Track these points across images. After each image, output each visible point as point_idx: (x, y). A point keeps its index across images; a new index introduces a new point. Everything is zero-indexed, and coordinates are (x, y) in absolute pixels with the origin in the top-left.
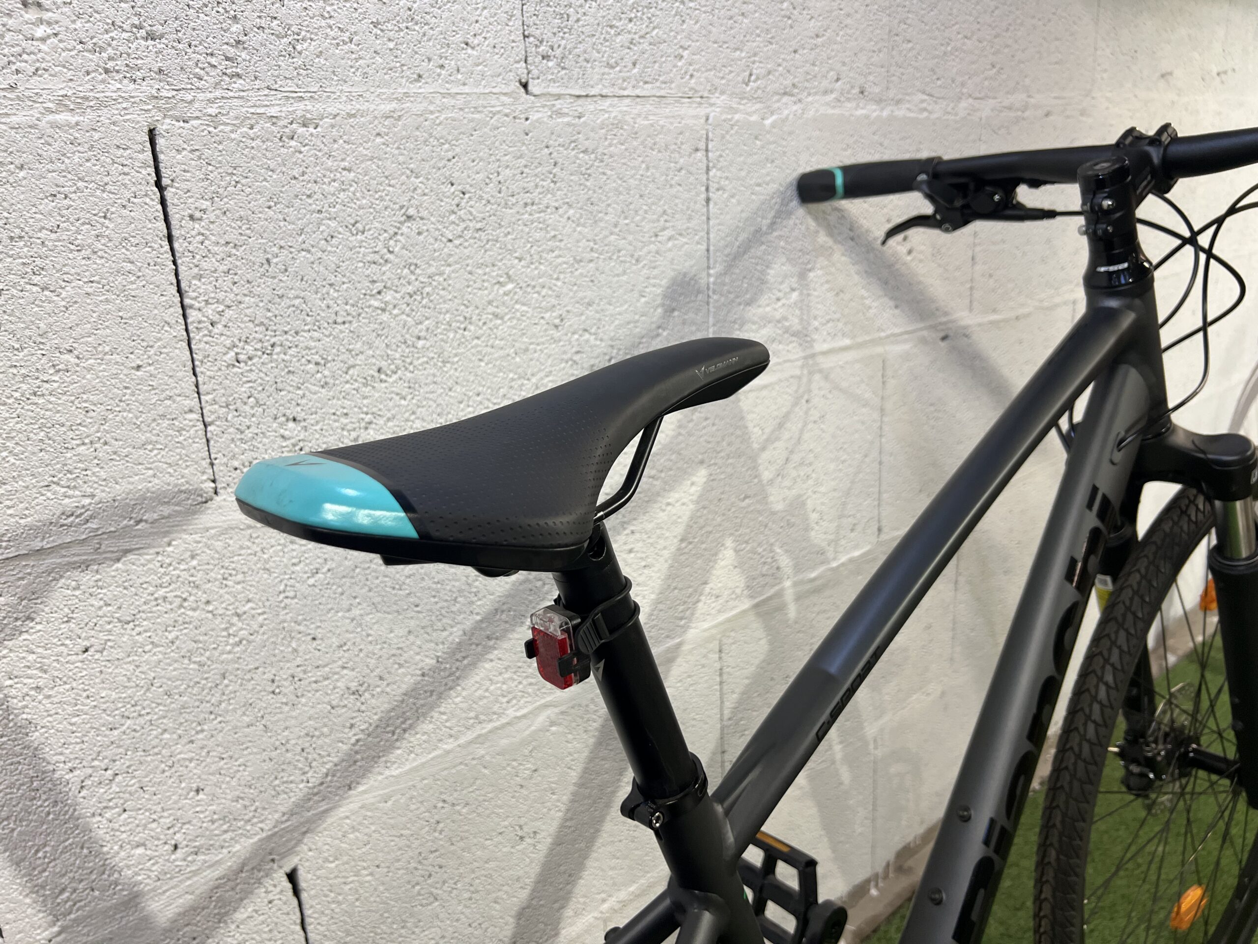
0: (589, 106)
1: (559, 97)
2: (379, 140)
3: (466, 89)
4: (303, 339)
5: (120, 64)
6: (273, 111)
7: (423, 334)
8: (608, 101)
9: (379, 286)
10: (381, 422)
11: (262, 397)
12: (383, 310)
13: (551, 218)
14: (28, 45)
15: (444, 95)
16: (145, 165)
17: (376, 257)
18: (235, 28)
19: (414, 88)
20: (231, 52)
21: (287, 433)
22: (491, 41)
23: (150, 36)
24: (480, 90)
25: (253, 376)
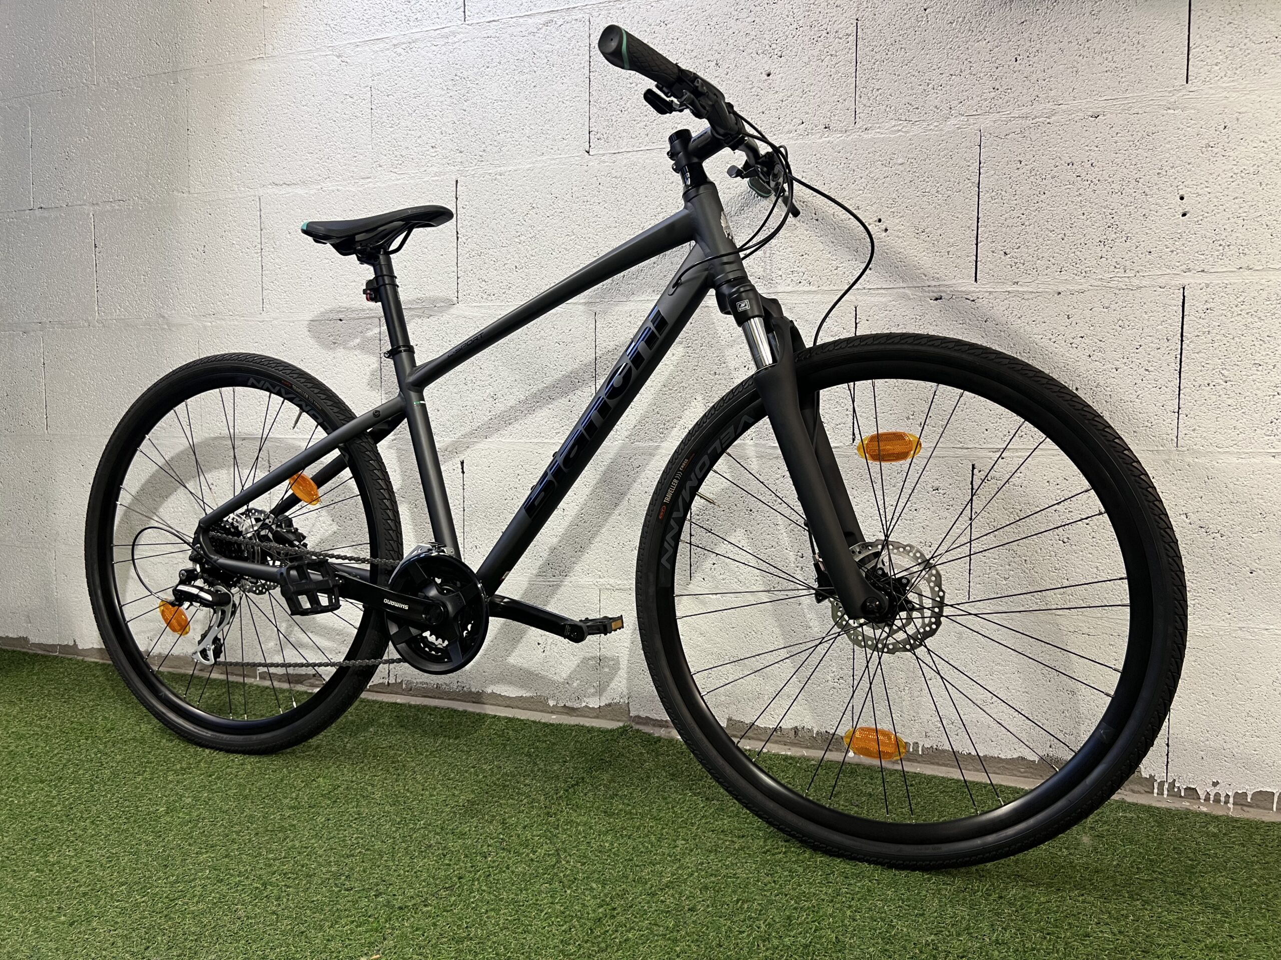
0: (619, 156)
1: (603, 155)
2: (524, 179)
3: (561, 156)
5: (451, 162)
6: (490, 171)
8: (631, 154)
13: (596, 208)
14: (431, 159)
15: (551, 160)
16: (453, 191)
18: (484, 146)
19: (539, 158)
20: (481, 153)
22: (573, 136)
23: (461, 152)
24: (567, 156)
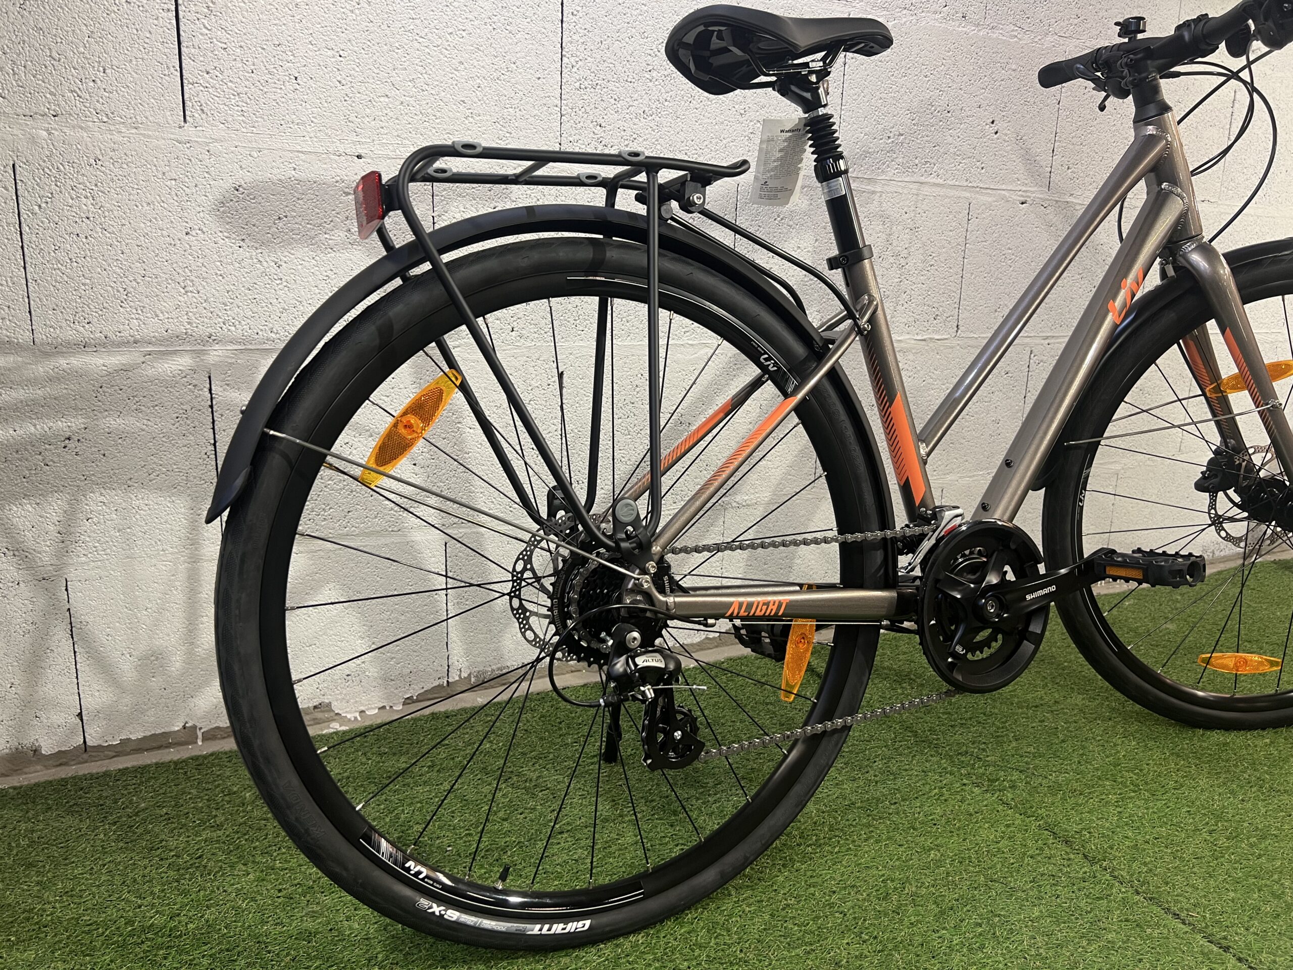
4: (611, 86)
7: (668, 99)
9: (650, 68)
10: (641, 140)
11: (588, 109)
12: (651, 81)
17: (651, 52)
21: (595, 131)
25: (585, 97)
